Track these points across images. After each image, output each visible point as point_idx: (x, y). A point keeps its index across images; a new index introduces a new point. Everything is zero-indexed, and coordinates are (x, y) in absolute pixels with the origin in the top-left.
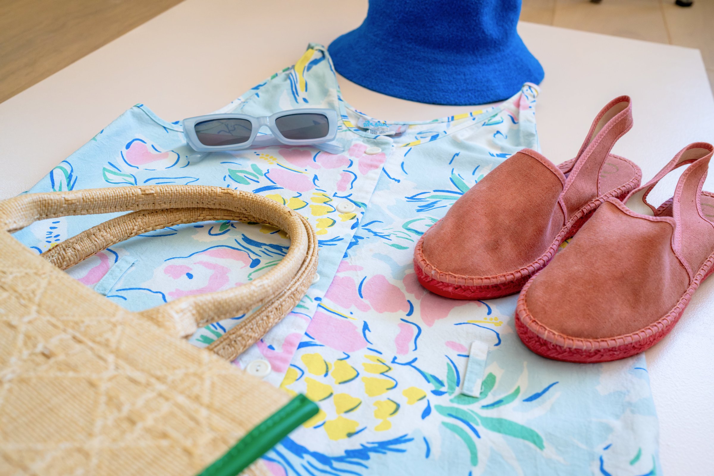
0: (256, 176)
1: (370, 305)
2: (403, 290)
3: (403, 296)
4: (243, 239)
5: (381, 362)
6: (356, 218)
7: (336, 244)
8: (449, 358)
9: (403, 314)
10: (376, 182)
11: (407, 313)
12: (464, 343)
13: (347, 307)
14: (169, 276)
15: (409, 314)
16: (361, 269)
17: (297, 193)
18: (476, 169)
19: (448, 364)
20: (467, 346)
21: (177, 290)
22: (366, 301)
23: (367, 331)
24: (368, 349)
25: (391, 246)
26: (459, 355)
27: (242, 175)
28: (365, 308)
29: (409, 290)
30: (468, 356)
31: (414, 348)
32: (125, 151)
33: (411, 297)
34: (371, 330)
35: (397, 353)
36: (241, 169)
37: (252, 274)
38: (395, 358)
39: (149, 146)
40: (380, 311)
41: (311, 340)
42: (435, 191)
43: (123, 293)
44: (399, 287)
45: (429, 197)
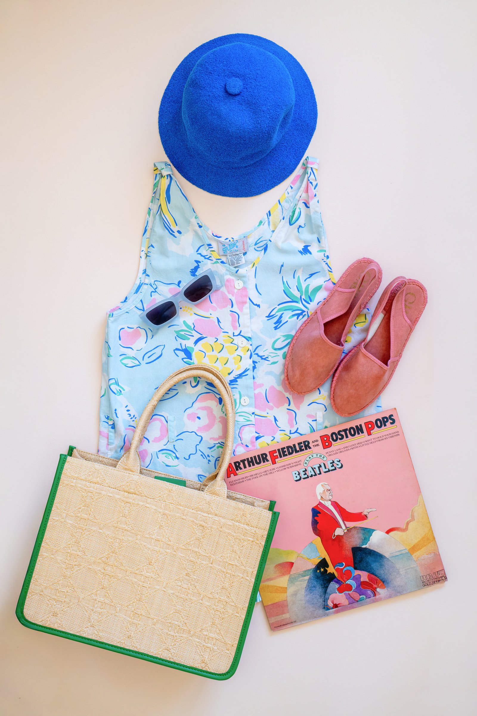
0: (190, 332)
1: (273, 406)
2: (283, 392)
3: (284, 395)
4: (207, 384)
5: (286, 435)
6: (249, 350)
7: (247, 374)
8: (309, 424)
9: (286, 405)
10: (249, 315)
11: (288, 405)
12: (313, 414)
13: (265, 410)
14: (191, 421)
15: (289, 405)
16: (263, 385)
17: (215, 338)
18: (295, 272)
19: (310, 427)
20: (314, 415)
21: (199, 427)
22: (271, 404)
23: (276, 421)
24: (280, 430)
25: (270, 365)
26: (313, 421)
27: (183, 333)
28: (271, 408)
29: (286, 391)
30: (316, 420)
31: (296, 423)
32: (120, 342)
33: (287, 395)
34: (278, 420)
35: (291, 428)
36: (180, 329)
37: (223, 409)
38: (290, 431)
39: (126, 329)
40: (278, 407)
41: (259, 435)
42: (278, 305)
43: (179, 437)
44: (281, 391)
45: (277, 312)
